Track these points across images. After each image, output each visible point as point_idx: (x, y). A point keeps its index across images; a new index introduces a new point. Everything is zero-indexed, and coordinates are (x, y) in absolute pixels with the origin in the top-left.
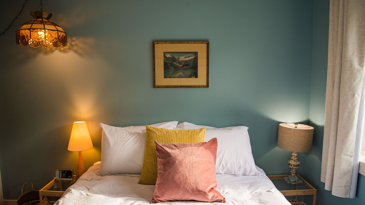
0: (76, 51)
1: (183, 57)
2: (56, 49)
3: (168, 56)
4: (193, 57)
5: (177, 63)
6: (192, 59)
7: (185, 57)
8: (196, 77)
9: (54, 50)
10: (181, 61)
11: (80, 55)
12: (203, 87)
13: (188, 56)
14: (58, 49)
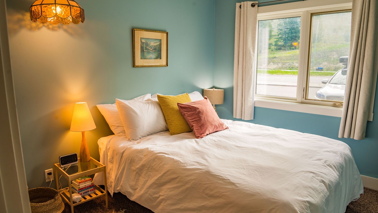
0: (66, 31)
1: (153, 43)
2: (44, 26)
3: (143, 41)
4: (159, 43)
5: (149, 47)
6: (158, 45)
7: (154, 43)
8: (161, 59)
9: (41, 27)
10: (152, 46)
11: (71, 34)
12: (164, 66)
13: (155, 42)
14: (45, 26)
